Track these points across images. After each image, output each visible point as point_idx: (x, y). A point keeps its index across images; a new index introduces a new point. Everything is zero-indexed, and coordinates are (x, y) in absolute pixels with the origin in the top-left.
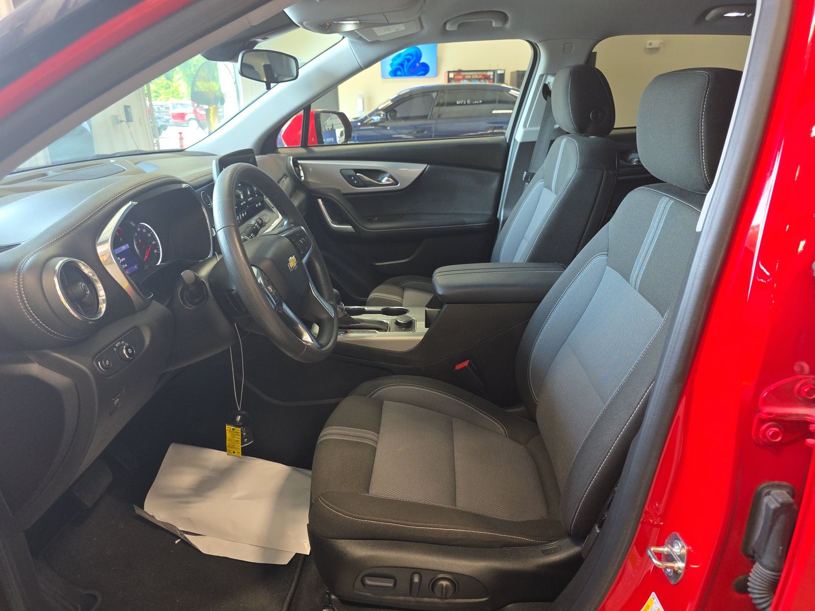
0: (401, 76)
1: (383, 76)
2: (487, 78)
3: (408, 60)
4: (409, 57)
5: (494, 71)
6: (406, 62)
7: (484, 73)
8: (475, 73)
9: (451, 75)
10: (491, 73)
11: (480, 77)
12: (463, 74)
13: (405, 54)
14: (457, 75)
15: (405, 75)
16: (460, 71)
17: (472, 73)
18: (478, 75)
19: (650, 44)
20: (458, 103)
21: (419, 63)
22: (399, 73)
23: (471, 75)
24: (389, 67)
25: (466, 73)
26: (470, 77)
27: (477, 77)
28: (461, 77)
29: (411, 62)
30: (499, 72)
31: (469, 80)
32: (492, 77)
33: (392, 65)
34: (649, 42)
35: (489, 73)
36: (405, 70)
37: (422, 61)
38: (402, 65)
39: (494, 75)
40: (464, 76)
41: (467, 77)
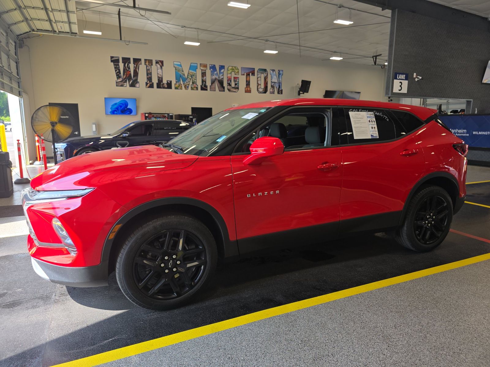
0: (116, 114)
1: (106, 114)
2: (165, 117)
3: (121, 107)
4: (121, 105)
5: (168, 114)
6: (120, 107)
7: (163, 115)
8: (159, 114)
9: (147, 115)
10: (167, 115)
11: (161, 116)
12: (153, 114)
13: (119, 103)
14: (149, 115)
15: (119, 114)
16: (150, 114)
17: (157, 114)
18: (160, 115)
19: (234, 106)
20: (165, 128)
21: (127, 108)
22: (116, 112)
23: (157, 115)
24: (110, 109)
25: (154, 114)
26: (156, 116)
27: (160, 116)
28: (152, 116)
29: (122, 107)
30: (170, 114)
31: (155, 117)
32: (167, 117)
33: (111, 108)
34: (233, 105)
35: (165, 115)
36: (119, 111)
37: (128, 107)
38: (117, 108)
39: (168, 116)
40: (154, 115)
41: (154, 116)
